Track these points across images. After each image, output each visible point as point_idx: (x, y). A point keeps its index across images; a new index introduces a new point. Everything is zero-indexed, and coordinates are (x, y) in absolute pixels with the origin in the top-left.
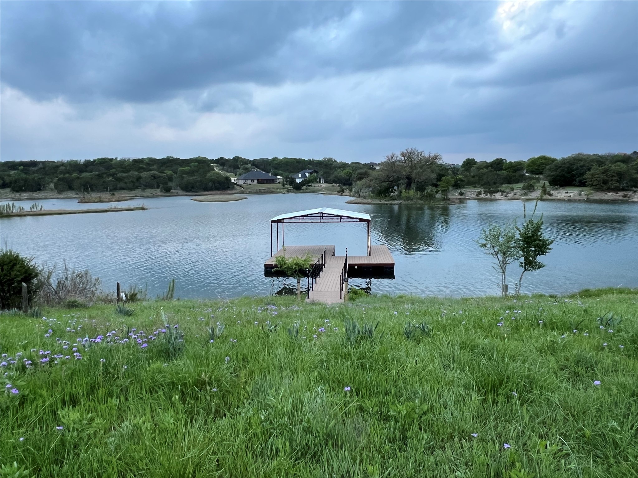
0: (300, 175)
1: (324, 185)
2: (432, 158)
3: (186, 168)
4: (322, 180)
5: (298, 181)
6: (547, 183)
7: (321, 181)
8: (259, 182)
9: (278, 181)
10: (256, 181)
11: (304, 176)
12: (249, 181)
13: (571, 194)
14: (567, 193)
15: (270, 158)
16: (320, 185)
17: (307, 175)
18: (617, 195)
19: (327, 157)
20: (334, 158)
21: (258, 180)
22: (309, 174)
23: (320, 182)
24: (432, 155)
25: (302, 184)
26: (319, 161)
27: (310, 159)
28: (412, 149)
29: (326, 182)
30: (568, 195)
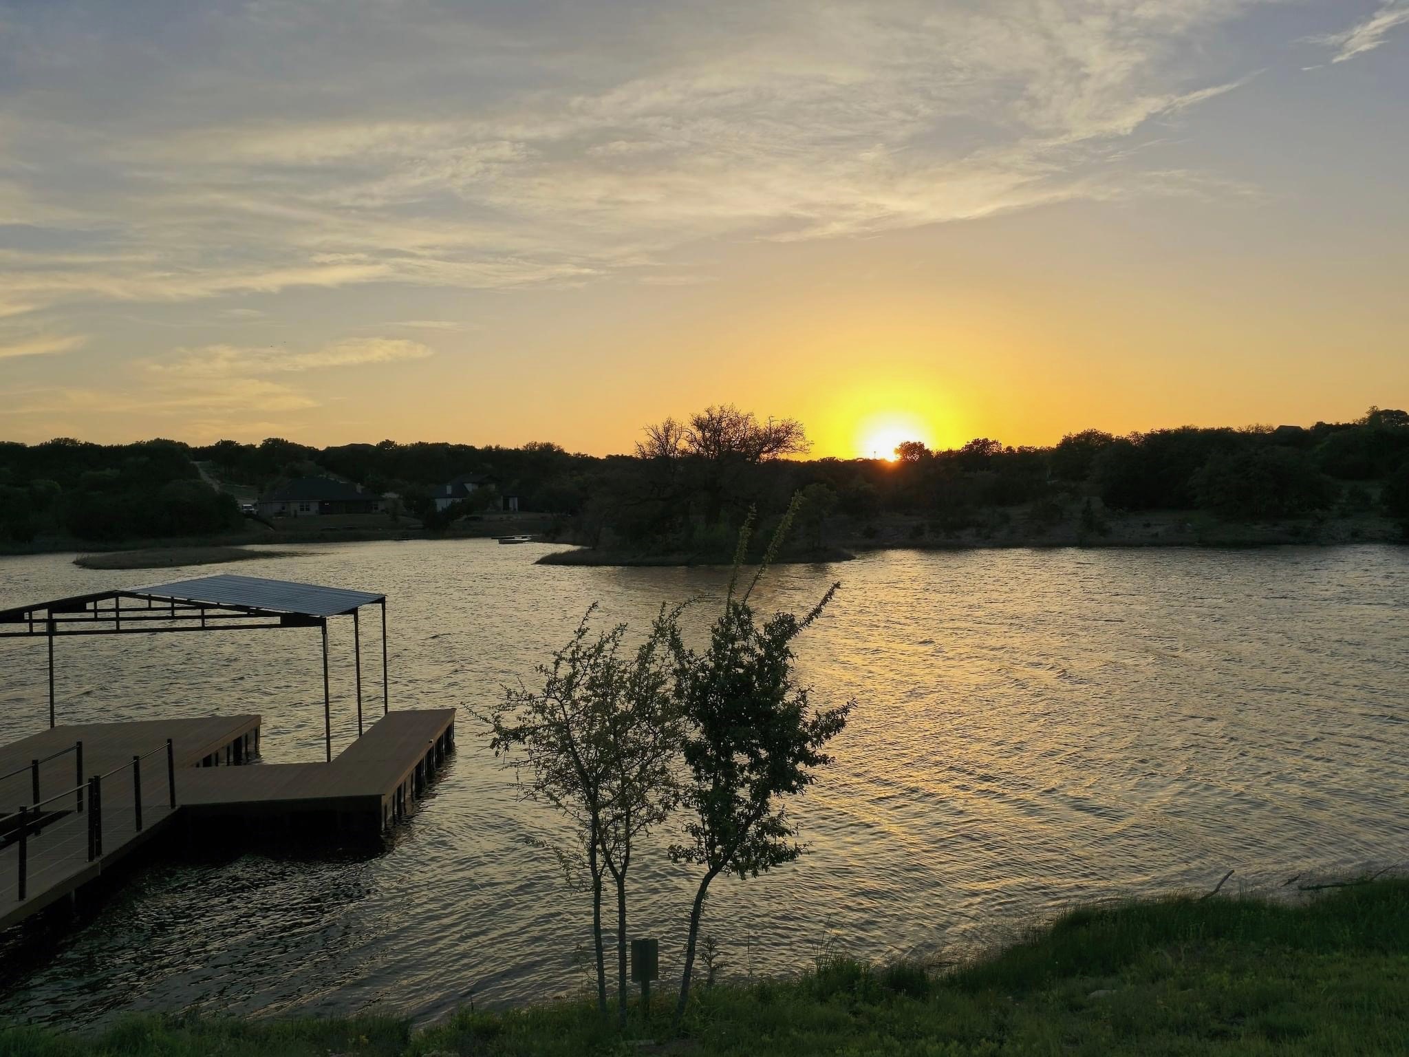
0: (449, 489)
1: (520, 517)
2: (777, 431)
3: (108, 472)
4: (514, 503)
5: (442, 504)
6: (1097, 503)
7: (511, 505)
8: (324, 510)
9: (381, 506)
10: (314, 507)
11: (460, 491)
12: (294, 507)
13: (1160, 530)
14: (1148, 525)
15: (374, 442)
16: (504, 517)
17: (470, 487)
18: (1276, 529)
19: (539, 442)
20: (556, 444)
21: (322, 504)
22: (476, 487)
23: (506, 507)
24: (776, 424)
25: (451, 513)
26: (517, 450)
27: (490, 447)
28: (722, 410)
29: (523, 507)
30: (1153, 530)
